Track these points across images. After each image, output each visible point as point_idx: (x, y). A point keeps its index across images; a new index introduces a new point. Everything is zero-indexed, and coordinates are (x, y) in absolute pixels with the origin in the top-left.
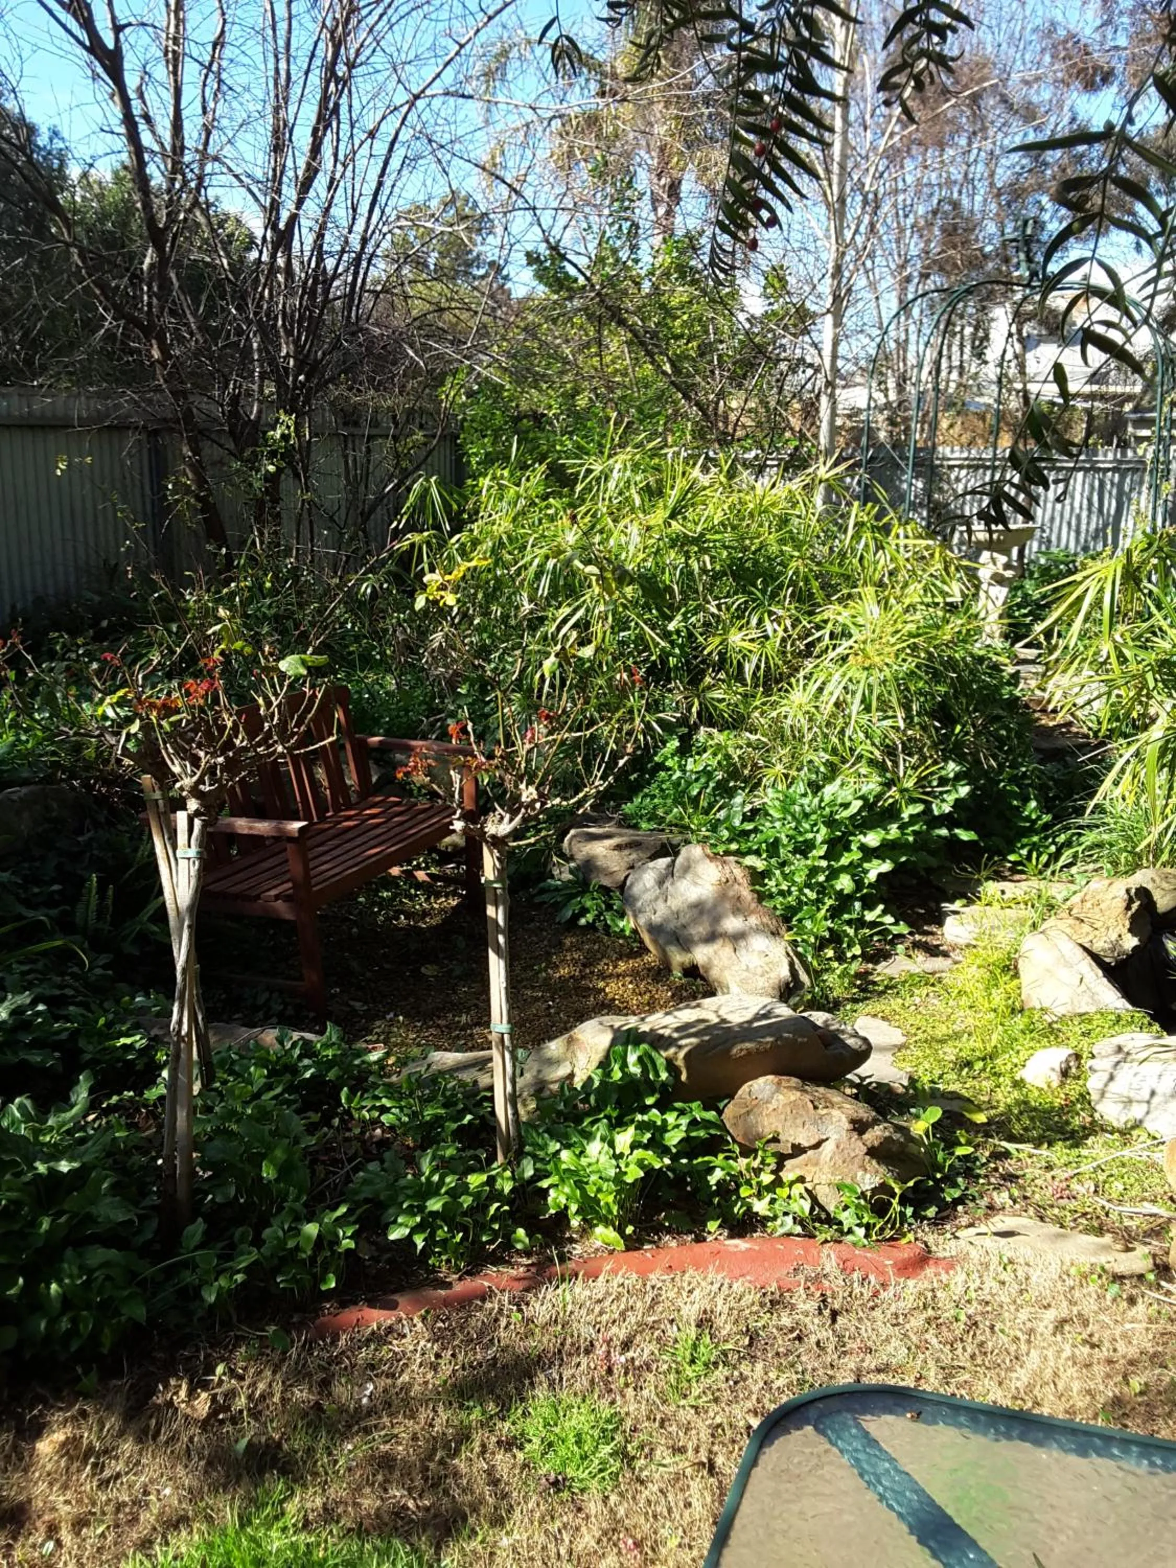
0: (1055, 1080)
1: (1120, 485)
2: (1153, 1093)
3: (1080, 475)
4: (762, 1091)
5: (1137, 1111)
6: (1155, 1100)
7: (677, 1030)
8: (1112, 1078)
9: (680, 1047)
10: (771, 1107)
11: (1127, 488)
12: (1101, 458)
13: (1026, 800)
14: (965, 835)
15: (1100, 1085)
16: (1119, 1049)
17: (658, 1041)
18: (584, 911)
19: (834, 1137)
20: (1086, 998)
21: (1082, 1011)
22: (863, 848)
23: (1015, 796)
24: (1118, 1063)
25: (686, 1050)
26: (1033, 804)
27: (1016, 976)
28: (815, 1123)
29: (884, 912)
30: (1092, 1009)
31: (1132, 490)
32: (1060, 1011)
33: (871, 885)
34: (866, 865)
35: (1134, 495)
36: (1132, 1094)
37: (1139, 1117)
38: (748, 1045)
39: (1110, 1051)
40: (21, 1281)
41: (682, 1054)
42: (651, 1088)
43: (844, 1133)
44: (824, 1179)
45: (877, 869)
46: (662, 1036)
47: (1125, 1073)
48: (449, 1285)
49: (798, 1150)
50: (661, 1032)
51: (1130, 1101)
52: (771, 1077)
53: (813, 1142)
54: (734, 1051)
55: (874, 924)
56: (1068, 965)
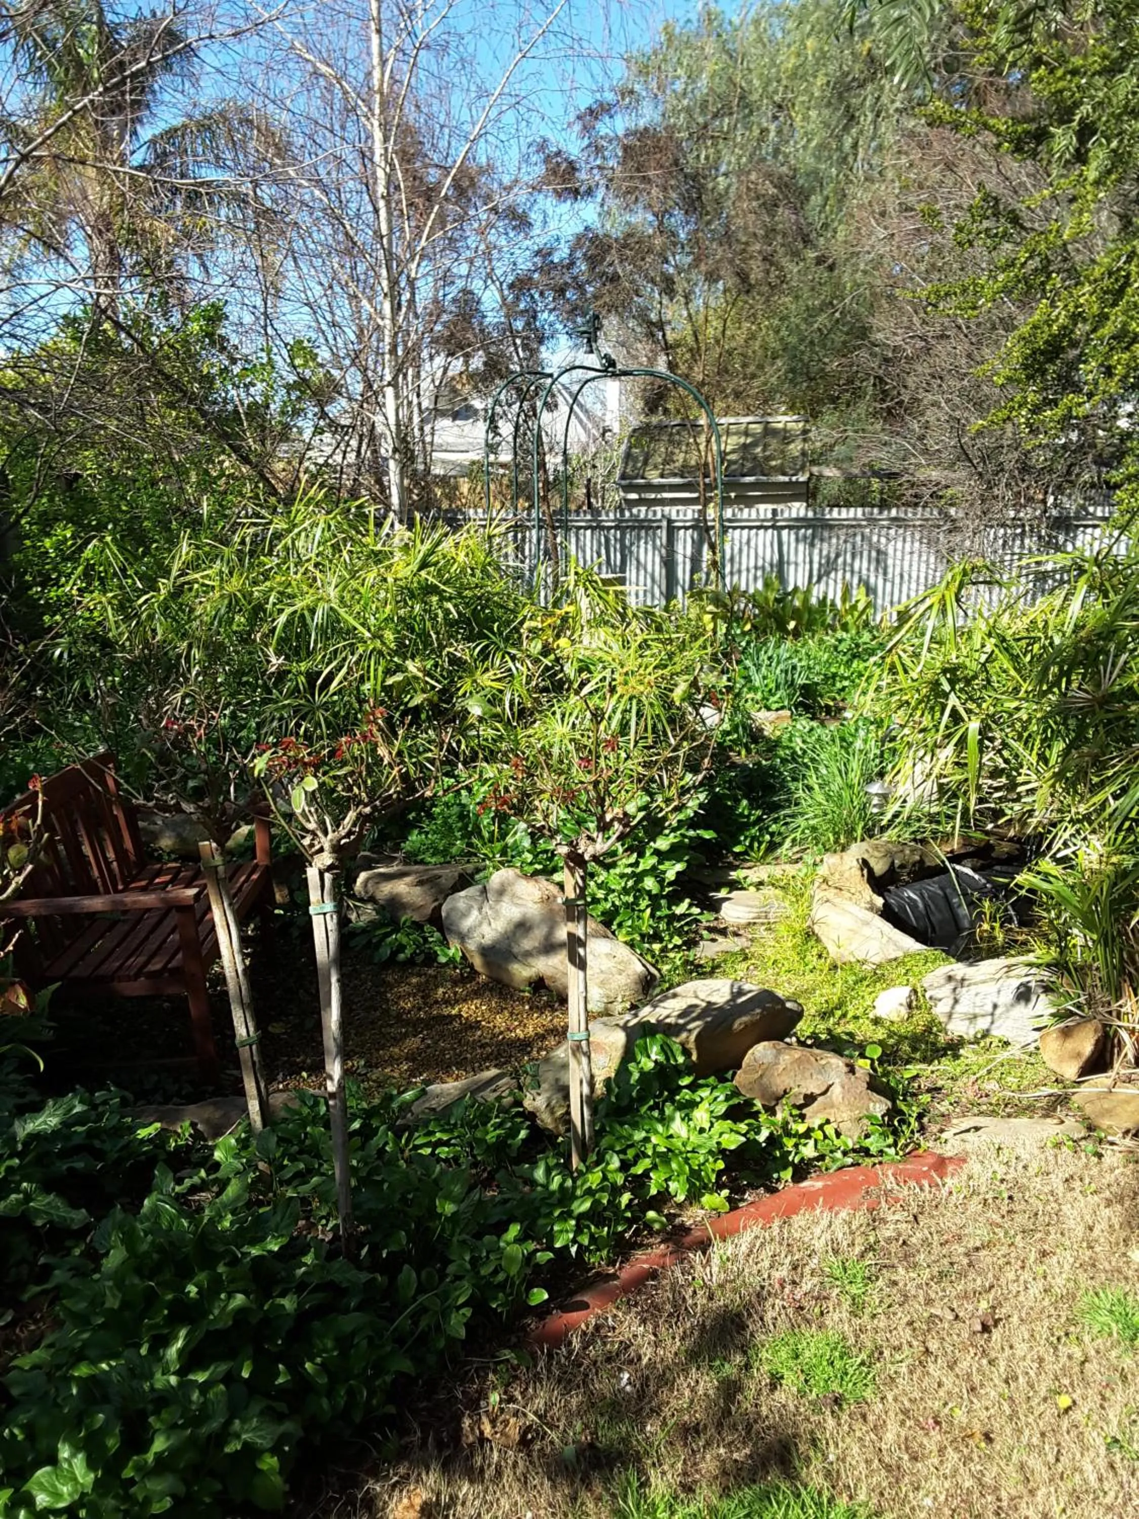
0: (904, 1012)
1: (622, 540)
2: (995, 1006)
3: (589, 532)
4: (765, 1056)
5: (982, 1024)
6: (998, 1012)
7: (680, 1016)
8: (956, 1001)
9: (690, 1031)
10: (781, 1068)
11: (627, 543)
12: (604, 517)
13: (737, 801)
14: (708, 835)
15: (947, 1009)
16: (950, 978)
17: (668, 1030)
18: (402, 948)
19: (837, 1081)
20: (892, 947)
21: (893, 956)
22: (657, 852)
23: (728, 797)
24: (955, 989)
25: (695, 1033)
26: (745, 802)
27: (818, 940)
28: (820, 1073)
29: (690, 906)
30: (900, 954)
31: (632, 544)
32: (877, 960)
33: (670, 884)
34: (661, 867)
35: (634, 548)
36: (977, 1011)
37: (985, 1027)
38: (745, 1019)
39: (942, 981)
40: (281, 1366)
41: (693, 1037)
42: (679, 1072)
43: (843, 1076)
44: (845, 1116)
45: (672, 870)
46: (670, 1025)
47: (965, 995)
48: (614, 1277)
49: (810, 1099)
50: (668, 1020)
51: (975, 1017)
52: (765, 1043)
53: (823, 1089)
54: (736, 1026)
55: (684, 916)
56: (867, 923)
